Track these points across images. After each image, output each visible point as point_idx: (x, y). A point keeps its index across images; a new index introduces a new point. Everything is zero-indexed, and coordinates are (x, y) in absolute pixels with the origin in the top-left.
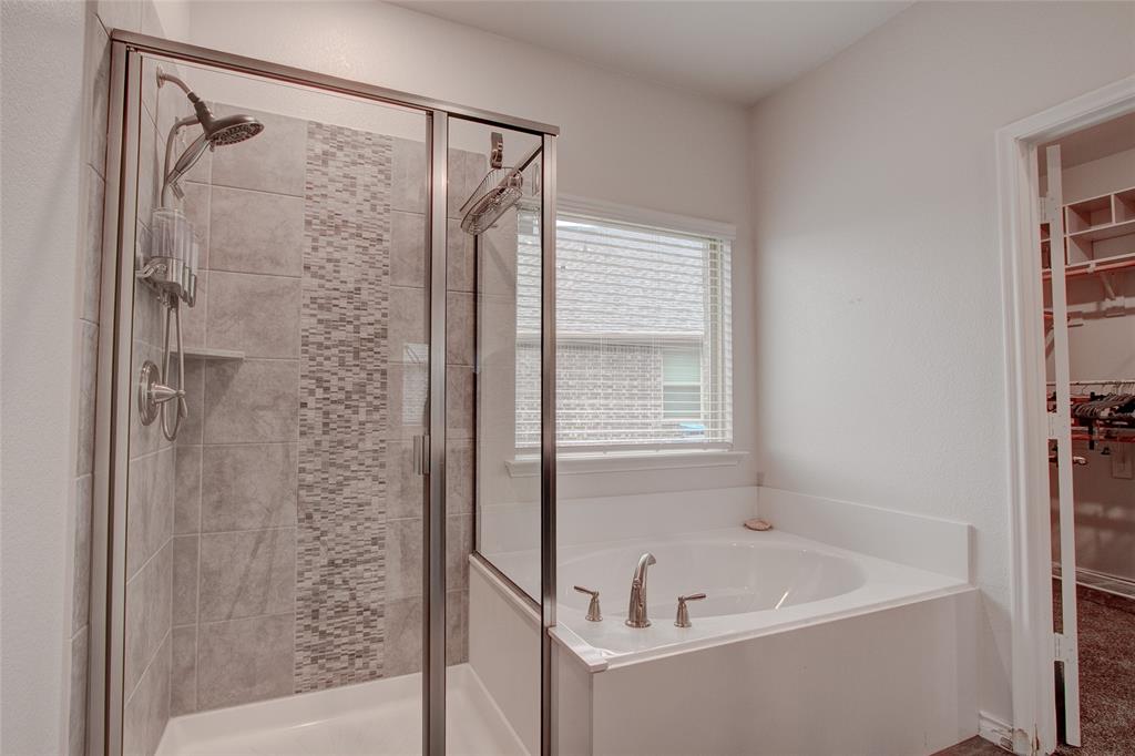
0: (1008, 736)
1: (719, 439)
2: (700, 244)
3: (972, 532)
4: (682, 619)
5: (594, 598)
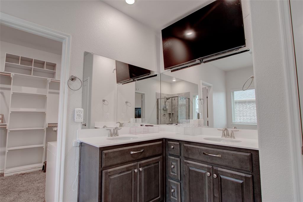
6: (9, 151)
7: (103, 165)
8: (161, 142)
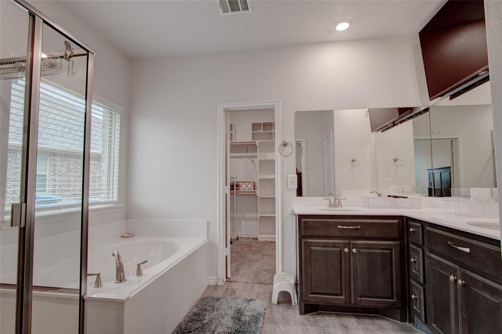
0: (216, 281)
1: (111, 200)
2: (102, 109)
3: (208, 223)
4: (139, 273)
5: (98, 276)
6: (260, 217)
7: (302, 234)
8: (396, 221)
